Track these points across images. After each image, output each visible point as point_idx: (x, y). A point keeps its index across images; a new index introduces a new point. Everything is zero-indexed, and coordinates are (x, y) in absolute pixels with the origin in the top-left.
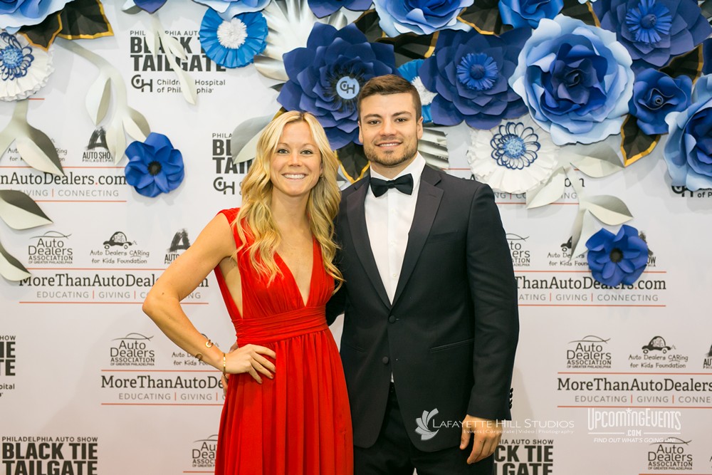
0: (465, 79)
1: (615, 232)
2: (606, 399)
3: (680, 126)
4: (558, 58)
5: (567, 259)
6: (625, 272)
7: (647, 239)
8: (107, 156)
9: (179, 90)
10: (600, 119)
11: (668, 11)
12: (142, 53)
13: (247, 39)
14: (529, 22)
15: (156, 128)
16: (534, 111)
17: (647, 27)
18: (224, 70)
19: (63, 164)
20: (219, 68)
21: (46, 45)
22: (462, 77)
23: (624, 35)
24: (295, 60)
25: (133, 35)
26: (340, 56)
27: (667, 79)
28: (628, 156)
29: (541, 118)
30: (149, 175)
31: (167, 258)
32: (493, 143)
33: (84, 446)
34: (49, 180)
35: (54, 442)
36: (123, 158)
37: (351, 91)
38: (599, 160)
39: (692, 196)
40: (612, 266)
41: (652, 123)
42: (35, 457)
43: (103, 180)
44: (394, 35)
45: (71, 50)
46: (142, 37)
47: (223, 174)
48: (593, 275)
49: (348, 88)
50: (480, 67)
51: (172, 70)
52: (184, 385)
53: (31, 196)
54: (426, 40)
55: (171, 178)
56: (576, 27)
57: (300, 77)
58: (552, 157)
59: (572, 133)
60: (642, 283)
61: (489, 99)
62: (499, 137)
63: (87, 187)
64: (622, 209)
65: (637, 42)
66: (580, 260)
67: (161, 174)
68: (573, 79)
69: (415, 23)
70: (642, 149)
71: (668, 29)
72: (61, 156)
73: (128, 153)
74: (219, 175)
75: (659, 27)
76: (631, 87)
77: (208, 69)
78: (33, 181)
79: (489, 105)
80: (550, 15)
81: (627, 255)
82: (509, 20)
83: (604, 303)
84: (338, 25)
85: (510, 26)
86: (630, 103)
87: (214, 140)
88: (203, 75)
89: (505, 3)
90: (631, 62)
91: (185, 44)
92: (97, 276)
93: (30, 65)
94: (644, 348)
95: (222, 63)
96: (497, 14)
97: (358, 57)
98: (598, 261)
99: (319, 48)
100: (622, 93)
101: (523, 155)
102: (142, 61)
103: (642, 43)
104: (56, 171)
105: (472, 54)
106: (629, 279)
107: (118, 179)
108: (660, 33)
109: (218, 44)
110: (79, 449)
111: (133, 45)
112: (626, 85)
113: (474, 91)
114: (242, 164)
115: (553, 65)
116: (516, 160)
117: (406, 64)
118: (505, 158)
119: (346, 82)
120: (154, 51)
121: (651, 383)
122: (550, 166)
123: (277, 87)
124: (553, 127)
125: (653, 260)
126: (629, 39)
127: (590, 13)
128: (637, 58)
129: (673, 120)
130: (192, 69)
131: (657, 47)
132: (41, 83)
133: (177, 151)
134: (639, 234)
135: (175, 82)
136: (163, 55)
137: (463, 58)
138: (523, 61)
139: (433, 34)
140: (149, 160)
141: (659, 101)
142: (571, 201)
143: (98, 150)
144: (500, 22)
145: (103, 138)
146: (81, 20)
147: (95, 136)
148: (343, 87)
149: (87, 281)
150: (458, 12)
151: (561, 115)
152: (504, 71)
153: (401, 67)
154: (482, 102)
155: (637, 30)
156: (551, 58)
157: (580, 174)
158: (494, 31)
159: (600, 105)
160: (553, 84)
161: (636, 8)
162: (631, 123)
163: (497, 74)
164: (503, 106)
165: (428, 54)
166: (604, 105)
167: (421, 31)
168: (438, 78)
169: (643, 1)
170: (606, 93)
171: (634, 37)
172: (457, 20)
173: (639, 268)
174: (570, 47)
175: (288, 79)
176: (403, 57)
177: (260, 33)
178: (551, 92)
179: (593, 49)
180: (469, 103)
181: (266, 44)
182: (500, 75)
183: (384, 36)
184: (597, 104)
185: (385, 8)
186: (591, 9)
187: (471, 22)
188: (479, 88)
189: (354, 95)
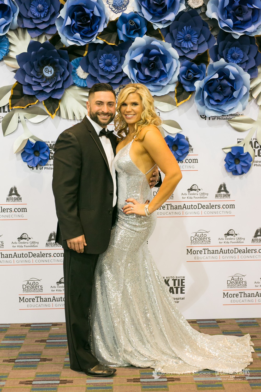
0: (102, 66)
1: (174, 137)
2: (171, 213)
3: (201, 87)
4: (144, 56)
6: (179, 156)
7: (189, 140)
10: (164, 84)
11: (196, 32)
14: (131, 39)
16: (134, 81)
17: (187, 40)
22: (101, 65)
23: (176, 44)
24: (21, 58)
26: (43, 56)
27: (195, 65)
28: (178, 102)
37: (50, 73)
38: (167, 103)
39: (209, 119)
41: (189, 86)
44: (68, 46)
49: (49, 71)
50: (109, 60)
54: (83, 48)
56: (152, 41)
57: (24, 67)
59: (152, 91)
60: (187, 160)
61: (114, 75)
64: (177, 126)
68: (151, 66)
69: (76, 40)
70: (185, 98)
71: (196, 41)
75: (192, 40)
76: (179, 68)
79: (114, 78)
80: (141, 35)
81: (180, 148)
82: (122, 38)
84: (42, 41)
85: (122, 41)
86: (178, 77)
89: (120, 30)
90: (179, 57)
94: (188, 190)
96: (117, 35)
97: (51, 57)
99: (33, 53)
100: (175, 72)
103: (184, 48)
105: (106, 54)
106: (181, 158)
108: (193, 43)
112: (177, 68)
113: (107, 72)
115: (142, 58)
117: (75, 59)
119: (47, 68)
121: (192, 205)
125: (192, 150)
126: (178, 46)
127: (160, 34)
128: (182, 55)
129: (198, 84)
131: (192, 50)
134: (185, 138)
137: (101, 56)
138: (128, 58)
139: (85, 45)
141: (190, 76)
144: (118, 39)
148: (46, 71)
150: (96, 35)
151: (146, 83)
152: (121, 62)
153: (73, 61)
154: (110, 77)
155: (182, 42)
156: (141, 56)
157: (158, 110)
158: (115, 43)
159: (165, 78)
160: (142, 68)
161: (181, 31)
162: (180, 86)
163: (118, 64)
164: (120, 79)
165: (85, 55)
166: (167, 78)
167: (80, 44)
168: (90, 66)
169: (185, 28)
170: (167, 73)
171: (181, 45)
172: (97, 38)
173: (185, 153)
174: (151, 51)
175: (19, 67)
176: (74, 56)
177: (5, 45)
178: (141, 72)
179: (159, 51)
180: (105, 78)
181: (9, 51)
182: (119, 64)
183: (64, 47)
184: (163, 77)
185: (63, 33)
186: (160, 32)
187: (104, 39)
188: (109, 71)
189: (51, 75)
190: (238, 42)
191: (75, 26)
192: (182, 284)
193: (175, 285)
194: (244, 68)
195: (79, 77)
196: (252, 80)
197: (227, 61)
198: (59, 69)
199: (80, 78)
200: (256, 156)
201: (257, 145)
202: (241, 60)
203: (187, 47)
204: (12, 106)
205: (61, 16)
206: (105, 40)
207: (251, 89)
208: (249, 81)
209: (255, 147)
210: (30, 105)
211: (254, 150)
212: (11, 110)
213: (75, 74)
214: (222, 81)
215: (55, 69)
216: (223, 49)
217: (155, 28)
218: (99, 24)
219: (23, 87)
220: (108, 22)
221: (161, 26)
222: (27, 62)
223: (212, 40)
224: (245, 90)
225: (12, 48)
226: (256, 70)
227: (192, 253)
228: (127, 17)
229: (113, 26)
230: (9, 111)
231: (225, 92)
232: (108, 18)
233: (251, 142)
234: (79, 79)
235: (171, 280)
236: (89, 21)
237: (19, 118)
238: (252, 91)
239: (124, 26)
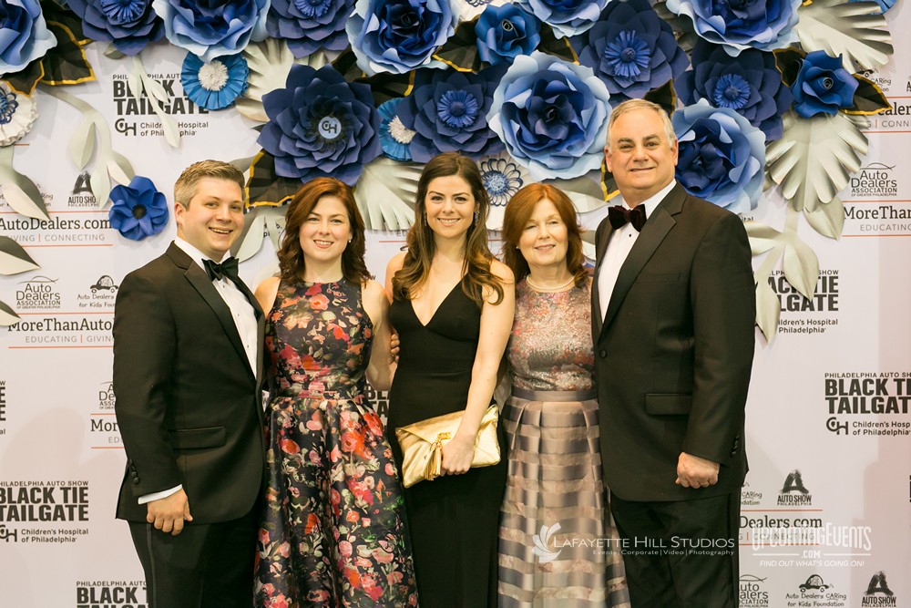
0: (445, 117)
4: (535, 94)
8: (92, 200)
9: (162, 133)
10: (579, 153)
11: (646, 44)
12: (125, 97)
13: (228, 81)
14: (507, 59)
15: (141, 172)
16: (511, 148)
17: (627, 61)
18: (207, 112)
19: (49, 209)
20: (201, 111)
21: (27, 92)
22: (441, 114)
23: (603, 69)
24: (274, 101)
25: (116, 79)
26: (319, 96)
28: (609, 191)
29: (520, 155)
30: (133, 218)
33: (75, 489)
34: (35, 225)
35: (45, 486)
36: (108, 202)
37: (332, 130)
38: (585, 195)
42: (27, 502)
43: (89, 225)
44: (372, 75)
45: (55, 96)
46: (125, 81)
49: (330, 128)
50: (460, 104)
51: (155, 113)
53: (18, 242)
54: (403, 79)
55: (155, 221)
56: (552, 62)
57: (279, 118)
59: (552, 169)
61: (470, 136)
63: (73, 231)
65: (617, 76)
67: (146, 218)
68: (548, 115)
69: (390, 62)
71: (647, 62)
72: (47, 201)
73: (112, 196)
75: (638, 60)
77: (191, 111)
78: (20, 226)
79: (469, 142)
80: (527, 51)
82: (486, 57)
84: (318, 64)
85: (488, 63)
88: (186, 118)
89: (482, 41)
90: (609, 96)
91: (168, 87)
92: (85, 320)
93: (14, 111)
95: (203, 105)
96: (476, 51)
97: (336, 97)
99: (297, 89)
100: (601, 127)
101: (505, 191)
102: (125, 105)
103: (622, 77)
104: (42, 217)
105: (452, 92)
107: (104, 223)
108: (639, 67)
109: (200, 86)
110: (70, 493)
111: (116, 89)
113: (454, 128)
115: (529, 100)
116: (499, 198)
117: (386, 103)
119: (328, 122)
120: (137, 95)
123: (258, 129)
124: (531, 162)
126: (608, 73)
127: (568, 48)
128: (616, 91)
130: (175, 112)
131: (637, 80)
132: (26, 129)
133: (161, 194)
135: (159, 125)
136: (146, 99)
137: (443, 95)
138: (499, 98)
139: (408, 73)
140: (133, 203)
143: (83, 194)
144: (478, 61)
145: (88, 183)
146: (64, 65)
147: (80, 180)
148: (325, 127)
149: (75, 325)
150: (432, 51)
151: (540, 151)
152: (484, 108)
153: (381, 106)
154: (462, 139)
155: (616, 64)
156: (528, 94)
158: (472, 68)
159: (579, 140)
160: (530, 120)
161: (615, 42)
163: (478, 111)
164: (483, 143)
165: (408, 92)
166: (584, 140)
167: (397, 70)
168: (418, 117)
169: (622, 34)
170: (586, 129)
171: (614, 72)
172: (432, 59)
174: (548, 83)
175: (268, 120)
176: (384, 96)
177: (240, 74)
178: (528, 128)
179: (567, 85)
180: (450, 140)
181: (248, 86)
182: (481, 112)
183: (364, 76)
184: (576, 139)
185: (360, 48)
186: (568, 44)
187: (447, 60)
188: (459, 126)
189: (336, 135)
190: (737, 64)
191: (388, 32)
194: (753, 118)
195: (394, 140)
196: (770, 144)
197: (714, 104)
198: (353, 123)
199: (397, 142)
200: (785, 310)
201: (785, 286)
202: (744, 102)
203: (628, 76)
204: (252, 200)
205: (357, 14)
206: (450, 63)
207: (769, 162)
208: (764, 148)
209: (781, 290)
211: (779, 297)
212: (248, 211)
213: (386, 133)
214: (704, 146)
215: (344, 123)
216: (706, 79)
217: (558, 36)
218: (438, 29)
219: (276, 160)
220: (456, 25)
221: (569, 32)
222: (284, 108)
223: (680, 60)
224: (755, 166)
225: (254, 80)
226: (778, 124)
228: (498, 13)
229: (468, 34)
231: (713, 169)
232: (457, 17)
233: (771, 280)
234: (395, 145)
236: (417, 24)
237: (266, 226)
238: (771, 167)
239: (491, 33)
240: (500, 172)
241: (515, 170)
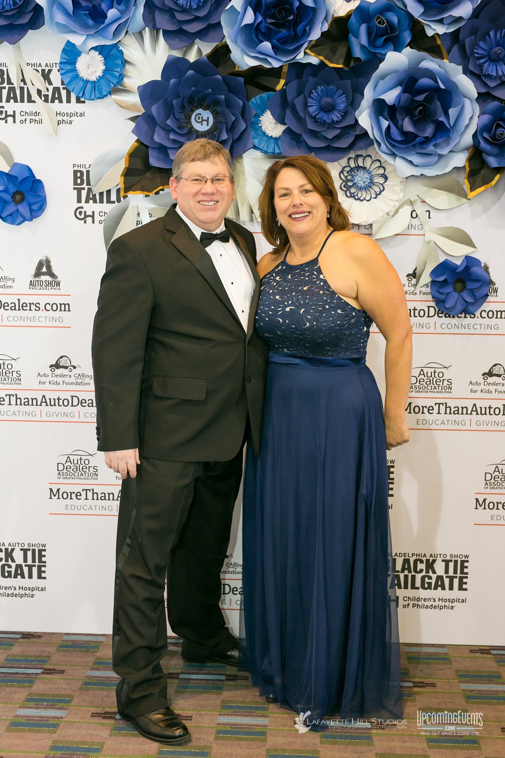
0: (315, 112)
1: (458, 262)
2: (446, 422)
4: (404, 91)
5: (412, 289)
6: (467, 302)
7: (490, 270)
9: (41, 122)
10: (444, 152)
12: (5, 85)
13: (105, 71)
14: (378, 55)
15: (20, 159)
16: (379, 144)
17: (496, 60)
18: (84, 102)
20: (78, 100)
22: (311, 110)
23: (471, 67)
24: (149, 92)
26: (193, 88)
28: (472, 189)
29: (387, 151)
30: (13, 203)
31: (31, 284)
32: (342, 175)
37: (205, 123)
38: (446, 192)
40: (456, 295)
41: (496, 156)
44: (246, 68)
46: (5, 69)
47: (83, 204)
48: (436, 304)
49: (203, 120)
50: (329, 100)
51: (34, 102)
52: (49, 404)
54: (276, 73)
55: (33, 207)
56: (423, 60)
57: (154, 109)
58: (398, 189)
59: (417, 166)
60: (483, 312)
61: (338, 132)
62: (348, 169)
64: (466, 240)
65: (485, 76)
66: (424, 290)
67: (25, 204)
68: (417, 113)
69: (264, 56)
70: (486, 181)
74: (79, 205)
76: (476, 120)
77: (69, 101)
79: (337, 137)
80: (398, 48)
81: (470, 285)
82: (358, 53)
83: (447, 331)
84: (192, 57)
85: (359, 59)
86: (475, 136)
87: (74, 171)
88: (64, 107)
89: (354, 36)
90: (476, 95)
91: (46, 76)
94: (484, 374)
95: (81, 95)
96: (347, 46)
97: (210, 90)
98: (440, 291)
99: (172, 81)
100: (467, 126)
101: (370, 187)
102: (5, 93)
103: (489, 76)
105: (322, 87)
106: (471, 308)
109: (77, 76)
112: (471, 118)
113: (323, 123)
114: (101, 194)
115: (399, 98)
116: (364, 193)
117: (258, 97)
118: (353, 190)
119: (200, 114)
121: (490, 408)
122: (396, 198)
123: (133, 119)
124: (398, 159)
125: (496, 291)
126: (477, 72)
127: (438, 46)
128: (483, 90)
130: (53, 101)
133: (39, 180)
134: (483, 265)
135: (37, 114)
136: (25, 87)
137: (313, 91)
138: (369, 94)
139: (281, 67)
140: (12, 189)
141: (501, 134)
142: (417, 232)
144: (349, 56)
148: (197, 119)
150: (306, 45)
151: (406, 148)
152: (354, 104)
153: (253, 100)
154: (331, 135)
155: (485, 62)
156: (397, 91)
157: (427, 206)
158: (344, 64)
159: (445, 138)
160: (399, 117)
161: (484, 40)
162: (476, 155)
163: (346, 107)
164: (351, 139)
165: (279, 87)
166: (449, 138)
167: (270, 63)
168: (288, 113)
169: (492, 33)
170: (451, 127)
171: (481, 70)
172: (305, 53)
173: (480, 298)
174: (417, 80)
175: (143, 111)
176: (256, 90)
177: (116, 65)
178: (396, 126)
179: (436, 82)
180: (319, 135)
181: (123, 76)
182: (350, 108)
183: (236, 69)
184: (442, 137)
185: (235, 42)
186: (439, 42)
187: (320, 55)
188: (328, 121)
189: (208, 128)
191: (262, 26)
192: (463, 570)
193: (447, 571)
195: (264, 133)
198: (225, 116)
199: (268, 136)
203: (496, 75)
204: (127, 190)
205: (233, 6)
210: (163, 190)
212: (122, 199)
213: (257, 127)
215: (215, 114)
217: (430, 33)
218: (311, 24)
219: (150, 151)
220: (330, 20)
221: (441, 30)
222: (159, 100)
225: (129, 71)
227: (487, 507)
228: (371, 9)
229: (341, 28)
230: (119, 200)
232: (332, 12)
234: (265, 139)
235: (439, 560)
236: (291, 18)
237: (138, 214)
239: (363, 29)
240: (365, 168)
241: (381, 166)
